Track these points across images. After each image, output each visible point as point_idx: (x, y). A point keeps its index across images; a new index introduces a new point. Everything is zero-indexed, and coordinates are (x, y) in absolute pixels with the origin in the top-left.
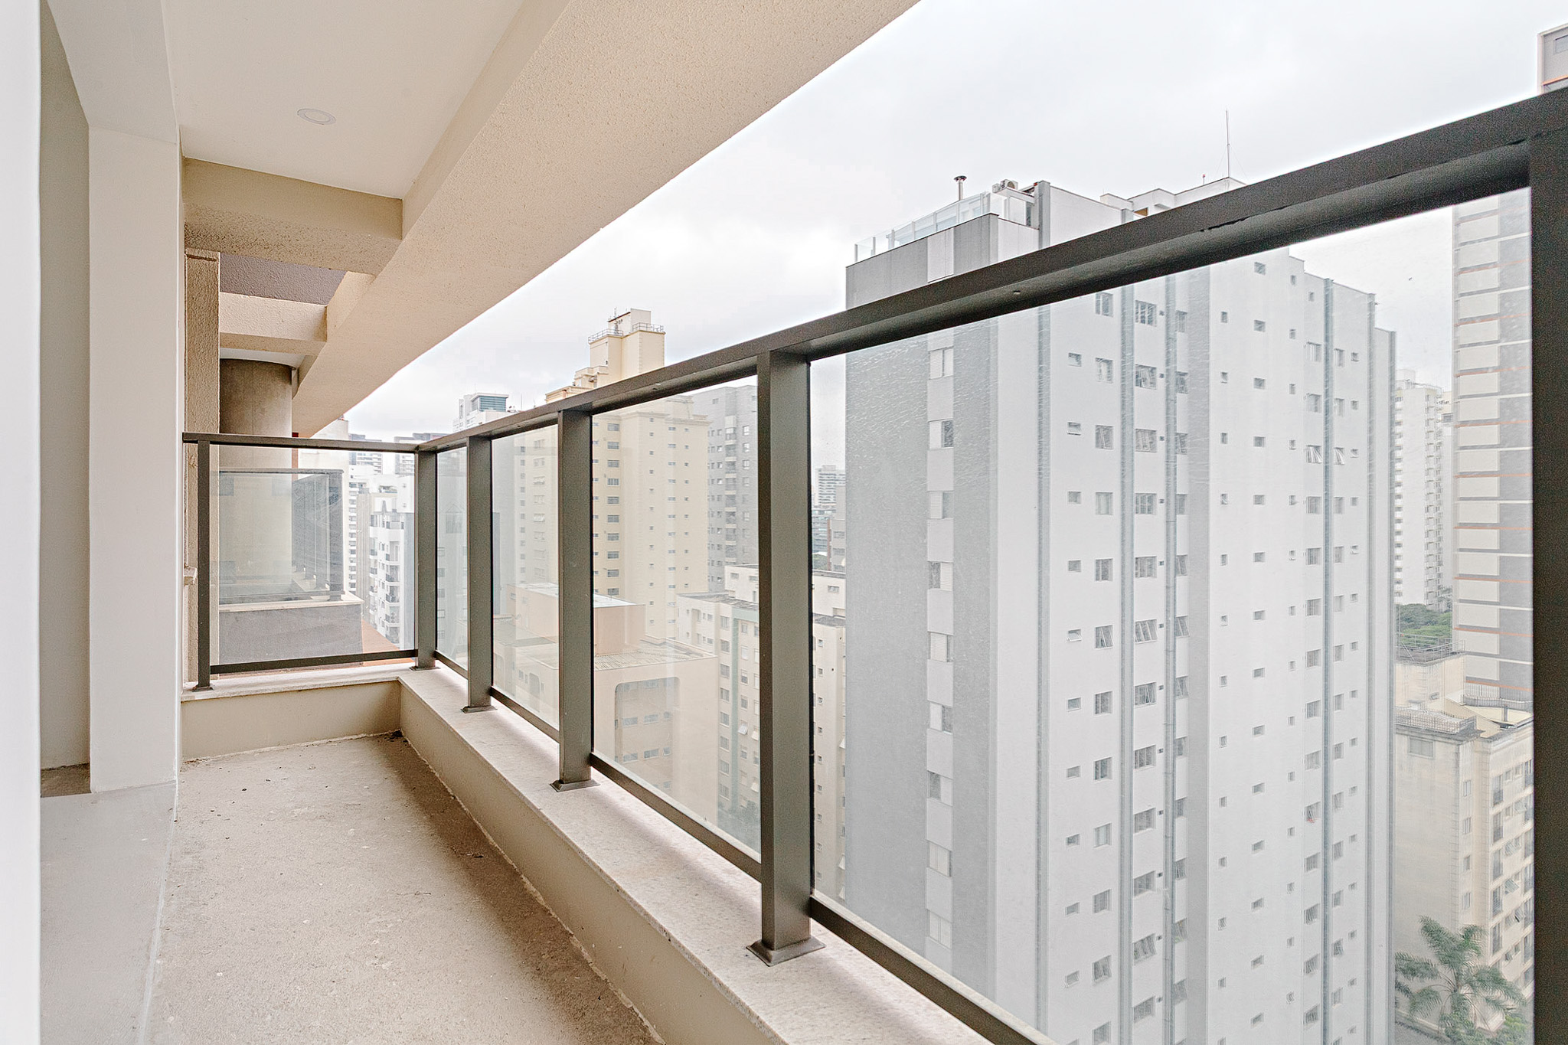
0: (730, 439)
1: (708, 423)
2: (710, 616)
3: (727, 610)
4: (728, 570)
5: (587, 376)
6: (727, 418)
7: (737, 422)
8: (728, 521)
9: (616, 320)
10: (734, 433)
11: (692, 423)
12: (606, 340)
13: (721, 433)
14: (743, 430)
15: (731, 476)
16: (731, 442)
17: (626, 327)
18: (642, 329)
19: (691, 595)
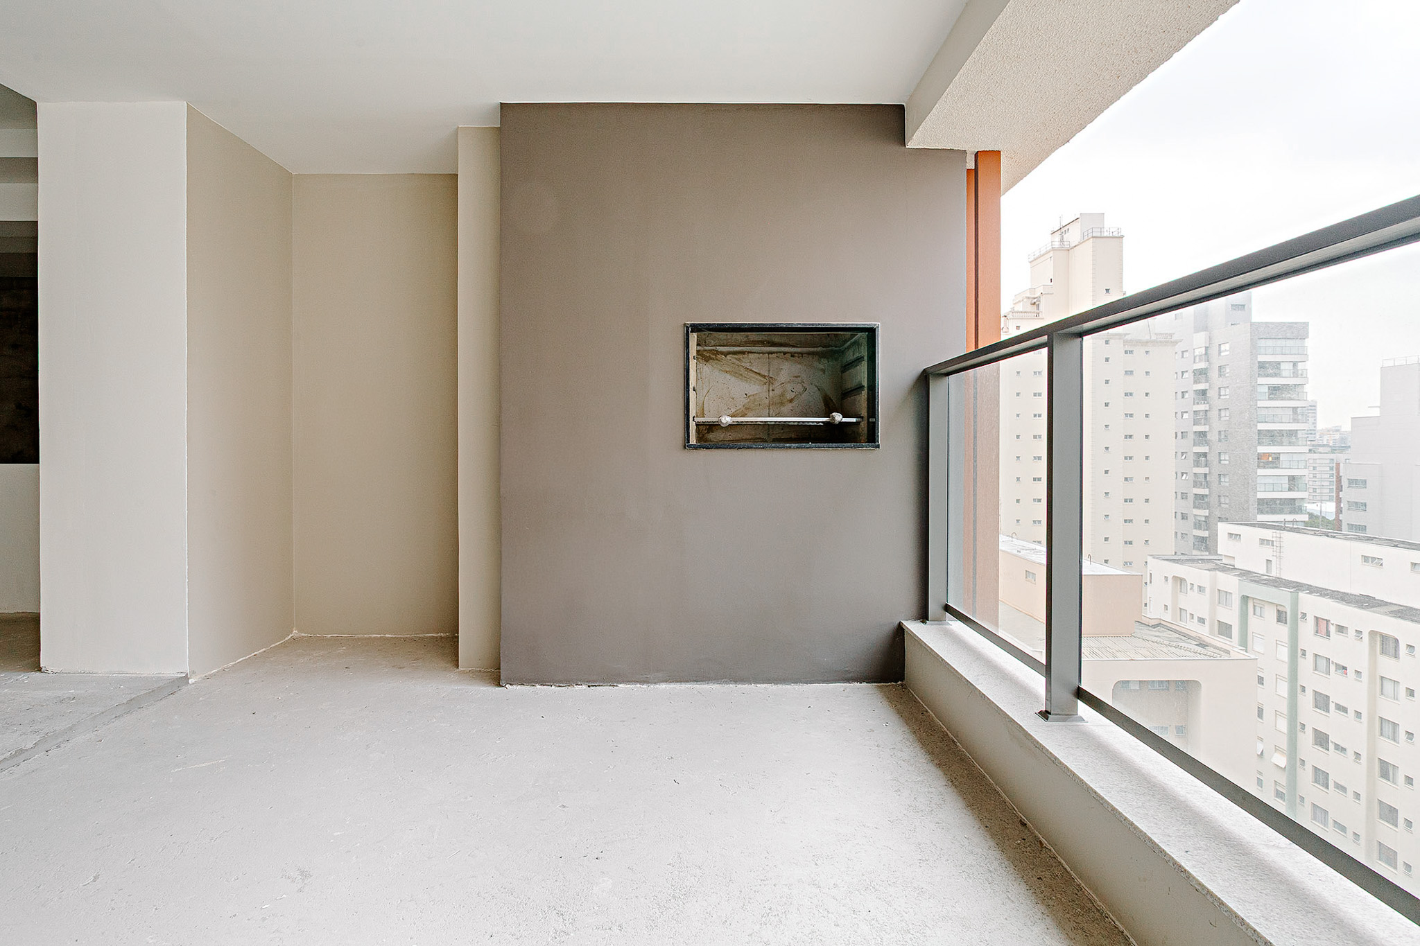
0: (1200, 361)
1: (1176, 343)
2: (1201, 589)
3: (1229, 582)
4: (1223, 529)
5: (1029, 298)
6: (1194, 335)
7: (1210, 339)
8: (1197, 464)
9: (1063, 230)
10: (1206, 354)
11: (1154, 343)
12: (1051, 254)
13: (1186, 355)
14: (1220, 348)
15: (1202, 407)
16: (1202, 365)
17: (1074, 236)
18: (1094, 235)
19: (1166, 557)
